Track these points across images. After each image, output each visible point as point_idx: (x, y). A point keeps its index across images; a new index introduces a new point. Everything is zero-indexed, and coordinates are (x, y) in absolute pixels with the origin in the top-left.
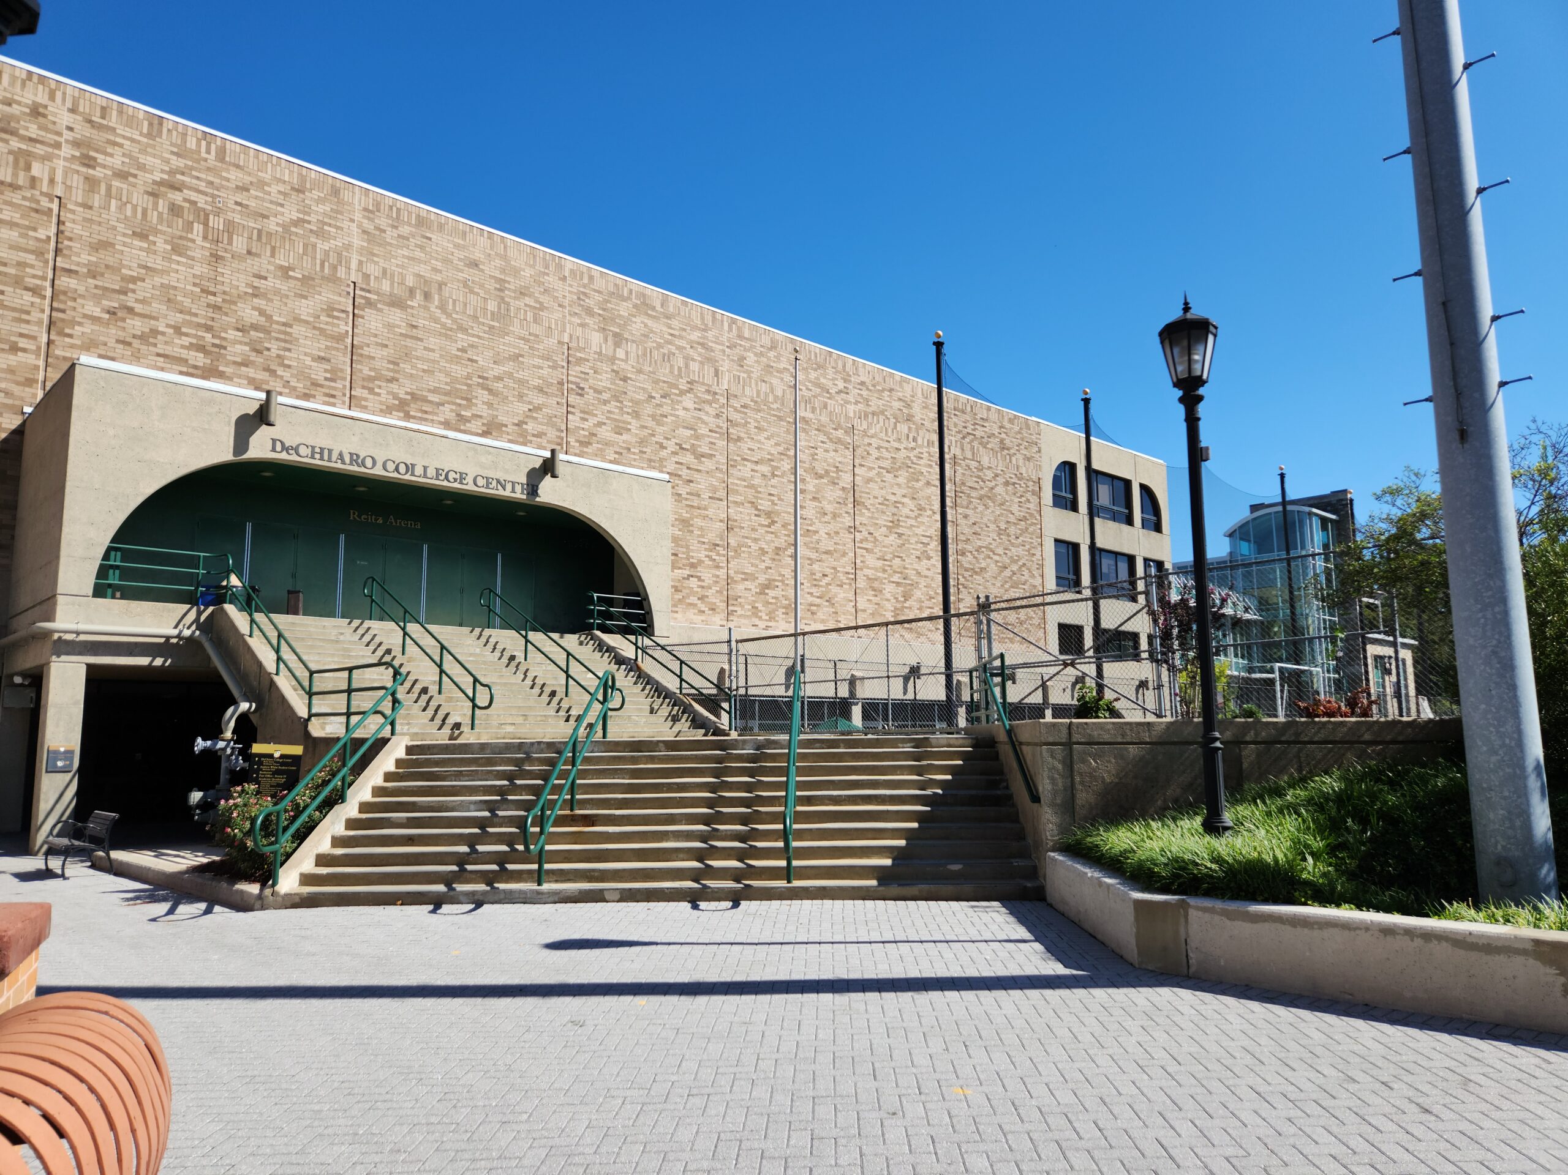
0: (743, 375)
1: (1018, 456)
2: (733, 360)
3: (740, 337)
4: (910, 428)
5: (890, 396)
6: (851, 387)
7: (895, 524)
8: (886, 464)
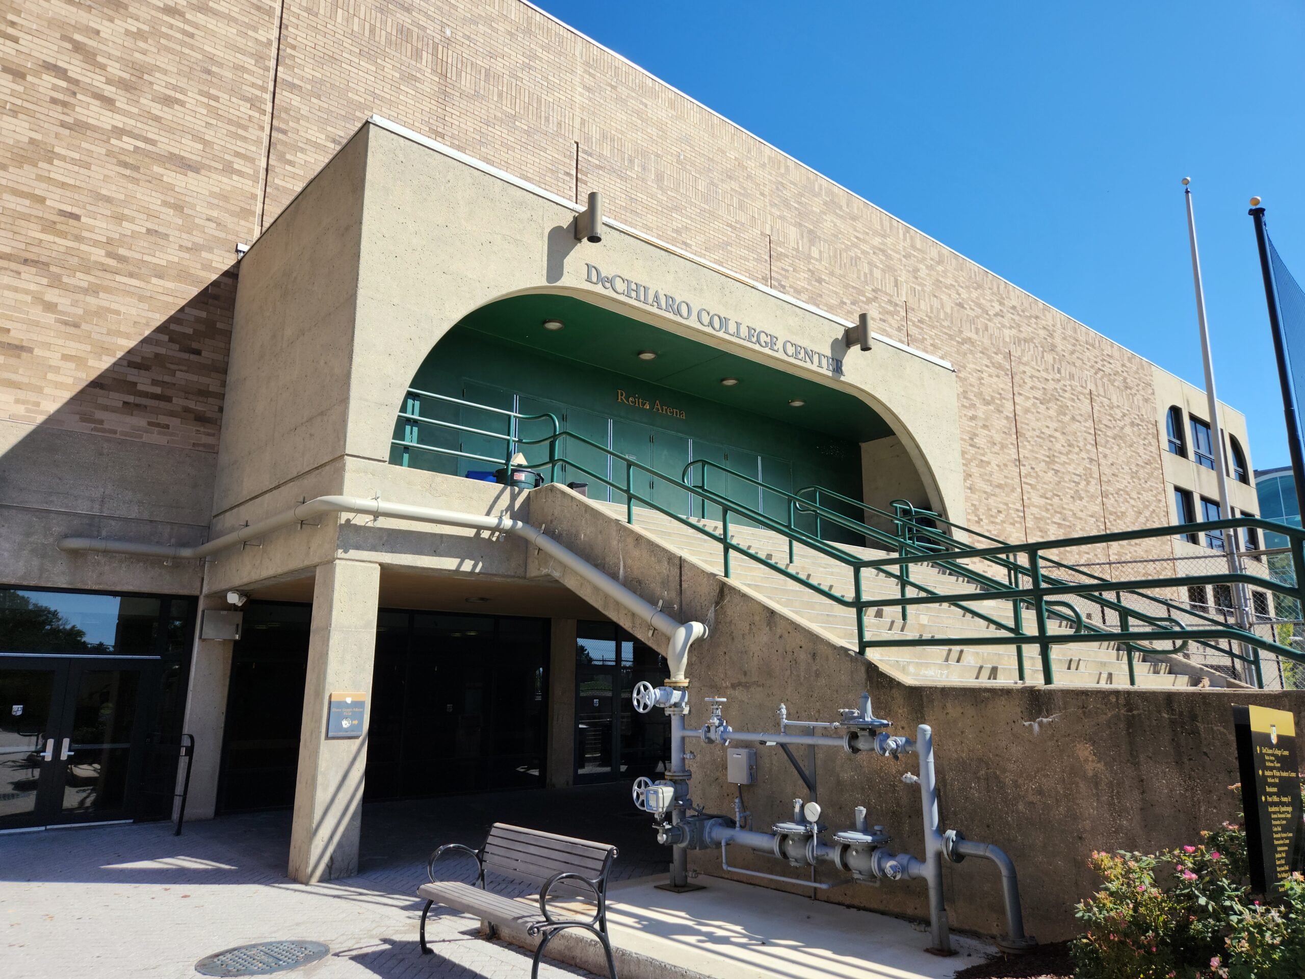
0: (918, 288)
1: (1139, 397)
2: (909, 271)
3: (913, 246)
4: (1054, 358)
5: (1036, 323)
6: (1005, 310)
7: (1051, 460)
8: (1039, 394)
